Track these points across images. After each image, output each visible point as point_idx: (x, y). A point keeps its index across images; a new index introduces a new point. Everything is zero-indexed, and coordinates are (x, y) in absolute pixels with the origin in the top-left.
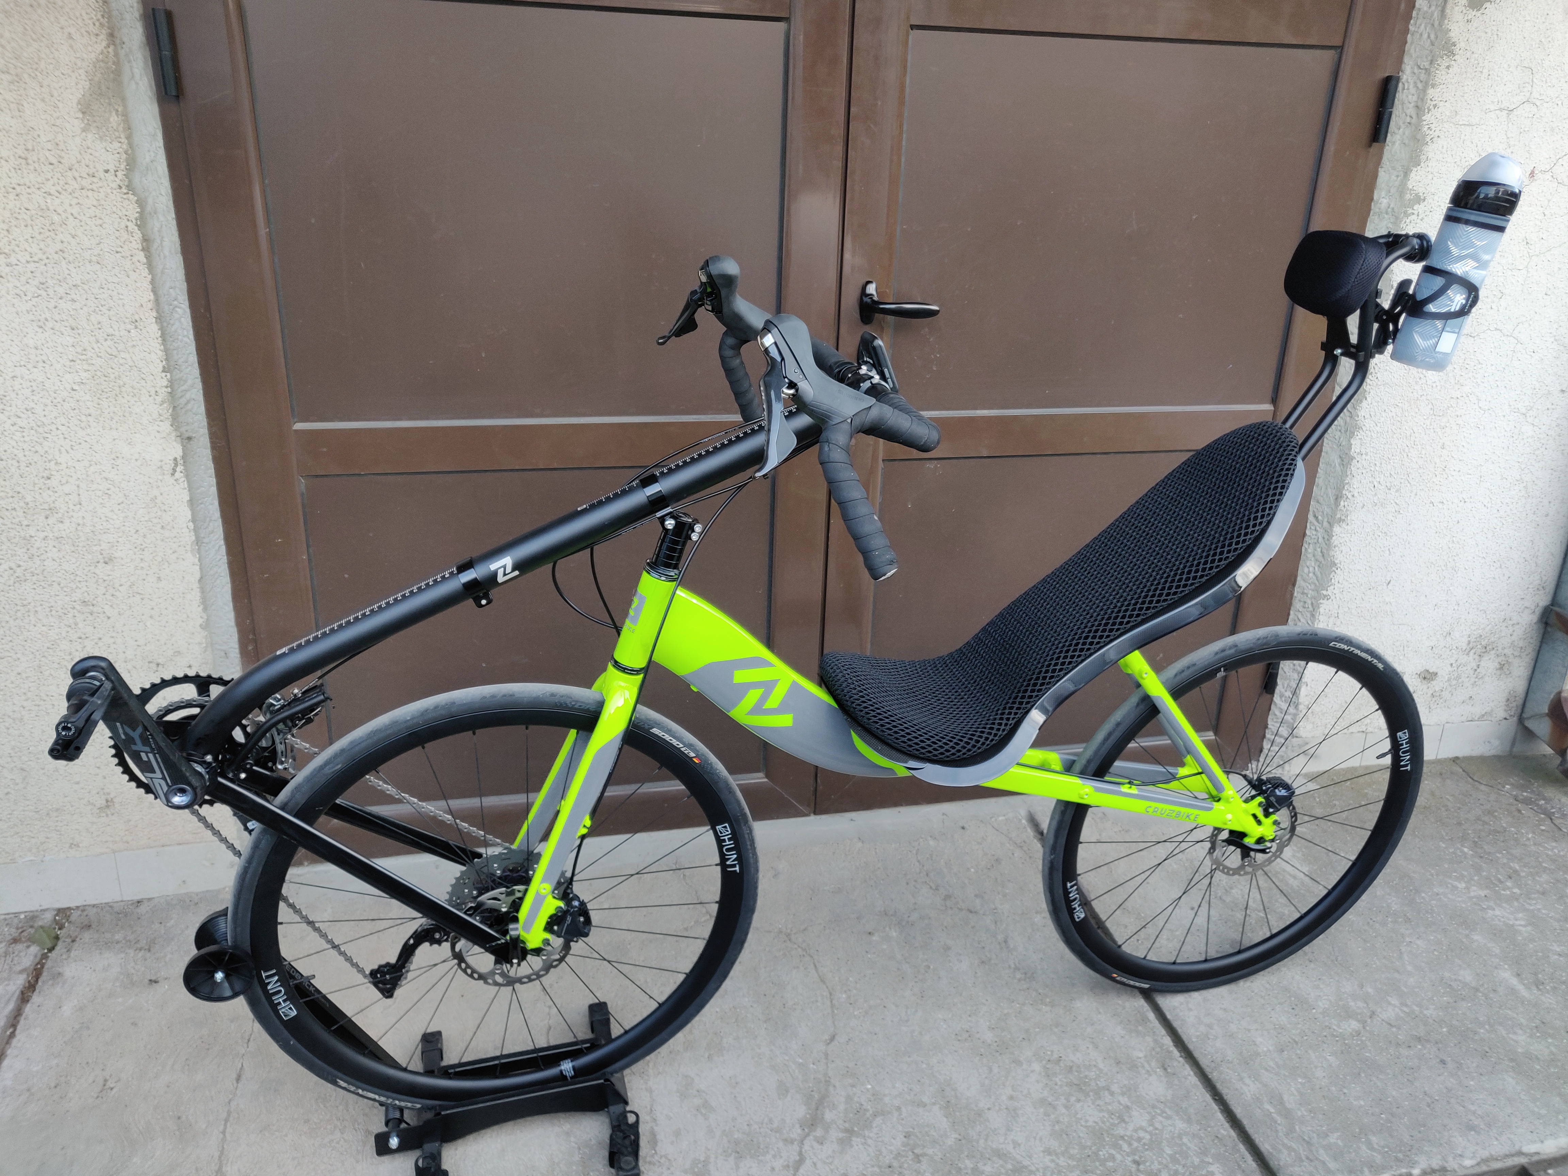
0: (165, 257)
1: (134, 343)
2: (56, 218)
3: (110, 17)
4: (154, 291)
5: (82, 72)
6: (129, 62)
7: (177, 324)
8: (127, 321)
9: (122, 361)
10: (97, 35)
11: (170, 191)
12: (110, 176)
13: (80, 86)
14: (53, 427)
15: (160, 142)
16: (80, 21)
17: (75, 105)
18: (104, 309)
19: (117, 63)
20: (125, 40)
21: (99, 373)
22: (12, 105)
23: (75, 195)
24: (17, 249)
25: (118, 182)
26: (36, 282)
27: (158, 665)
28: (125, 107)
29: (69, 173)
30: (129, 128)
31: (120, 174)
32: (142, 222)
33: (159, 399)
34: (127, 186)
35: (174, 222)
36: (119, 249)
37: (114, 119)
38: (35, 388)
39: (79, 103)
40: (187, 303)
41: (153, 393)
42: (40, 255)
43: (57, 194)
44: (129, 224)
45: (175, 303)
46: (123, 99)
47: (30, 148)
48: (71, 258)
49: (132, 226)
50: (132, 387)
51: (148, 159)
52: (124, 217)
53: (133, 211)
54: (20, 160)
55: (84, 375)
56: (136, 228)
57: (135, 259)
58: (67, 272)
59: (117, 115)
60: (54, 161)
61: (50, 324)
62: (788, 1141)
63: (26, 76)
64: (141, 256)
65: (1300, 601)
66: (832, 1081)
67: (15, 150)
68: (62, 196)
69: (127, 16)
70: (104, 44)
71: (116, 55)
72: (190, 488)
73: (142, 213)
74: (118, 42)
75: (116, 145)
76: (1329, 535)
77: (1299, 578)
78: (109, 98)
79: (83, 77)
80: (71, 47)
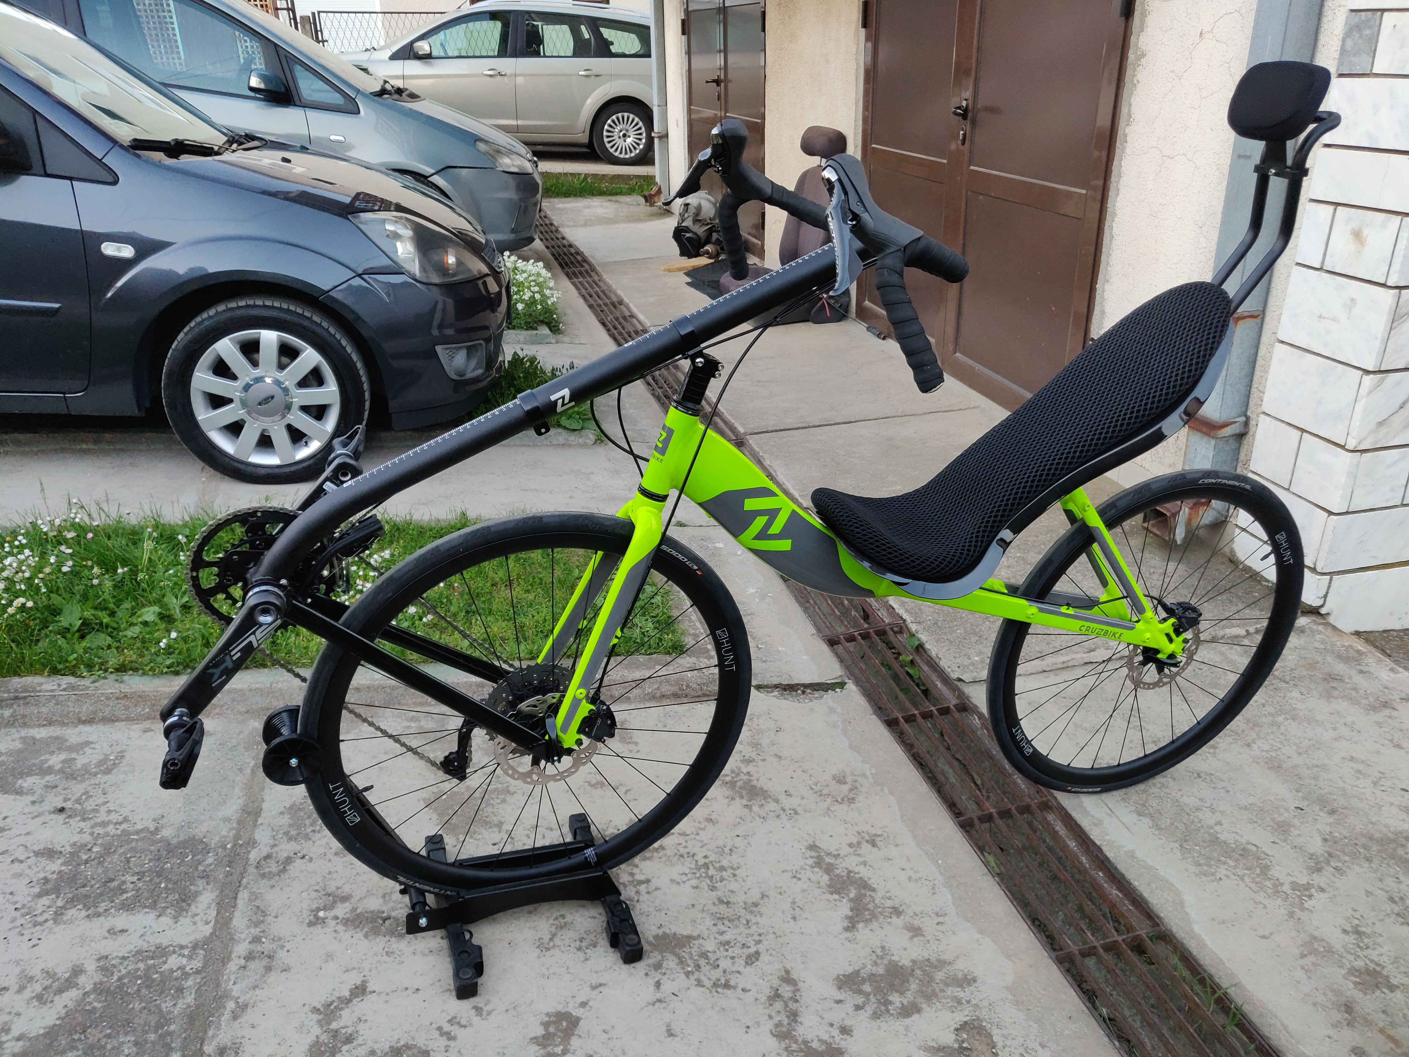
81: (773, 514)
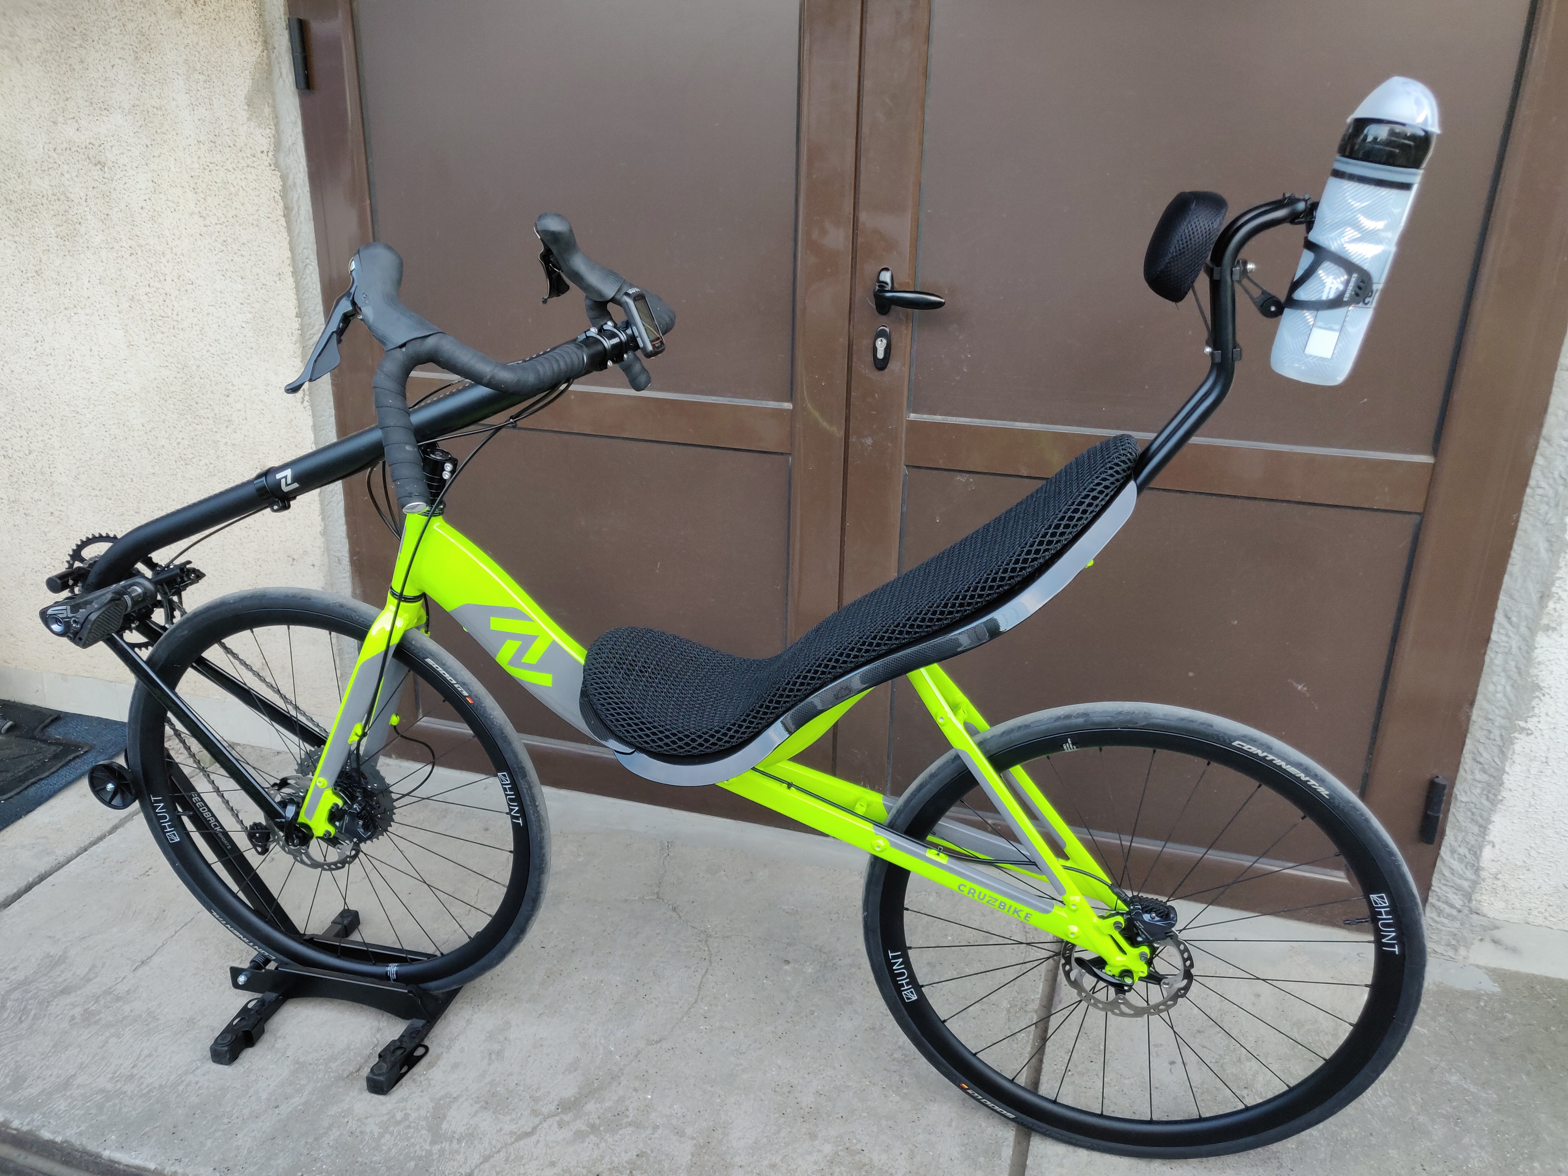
0: (301, 223)
1: (279, 292)
2: (232, 189)
3: (264, 27)
4: (292, 250)
5: (247, 72)
6: (279, 63)
7: (309, 278)
8: (274, 273)
9: (271, 306)
10: (256, 42)
11: (306, 169)
12: (264, 156)
13: (246, 84)
14: (230, 356)
15: (299, 128)
16: (245, 31)
17: (243, 100)
18: (260, 263)
19: (269, 64)
20: (276, 45)
21: (257, 315)
22: (206, 100)
23: (244, 171)
24: (210, 213)
25: (269, 161)
26: (220, 240)
27: (294, 559)
28: (274, 100)
29: (240, 154)
30: (276, 117)
31: (270, 154)
32: (285, 193)
33: (294, 339)
34: (274, 164)
35: (309, 194)
36: (270, 215)
37: (267, 110)
38: (220, 324)
39: (245, 98)
40: (316, 261)
41: (290, 334)
42: (223, 219)
43: (233, 171)
44: (276, 195)
45: (308, 261)
46: (273, 93)
47: (217, 134)
48: (241, 222)
49: (278, 198)
50: (278, 328)
51: (290, 143)
52: (273, 189)
53: (278, 184)
54: (211, 143)
55: (249, 316)
56: (280, 198)
57: (279, 224)
58: (239, 233)
59: (269, 106)
60: (231, 145)
61: (229, 274)
62: (535, 1113)
63: (214, 76)
64: (283, 221)
65: (1481, 728)
66: (622, 1078)
67: (209, 136)
68: (236, 172)
69: (277, 26)
70: (261, 49)
71: (269, 57)
72: (314, 416)
73: (284, 186)
74: (270, 47)
75: (268, 130)
76: (1529, 647)
77: (1479, 697)
78: (264, 94)
79: (248, 77)
80: (240, 52)
81: (527, 641)
